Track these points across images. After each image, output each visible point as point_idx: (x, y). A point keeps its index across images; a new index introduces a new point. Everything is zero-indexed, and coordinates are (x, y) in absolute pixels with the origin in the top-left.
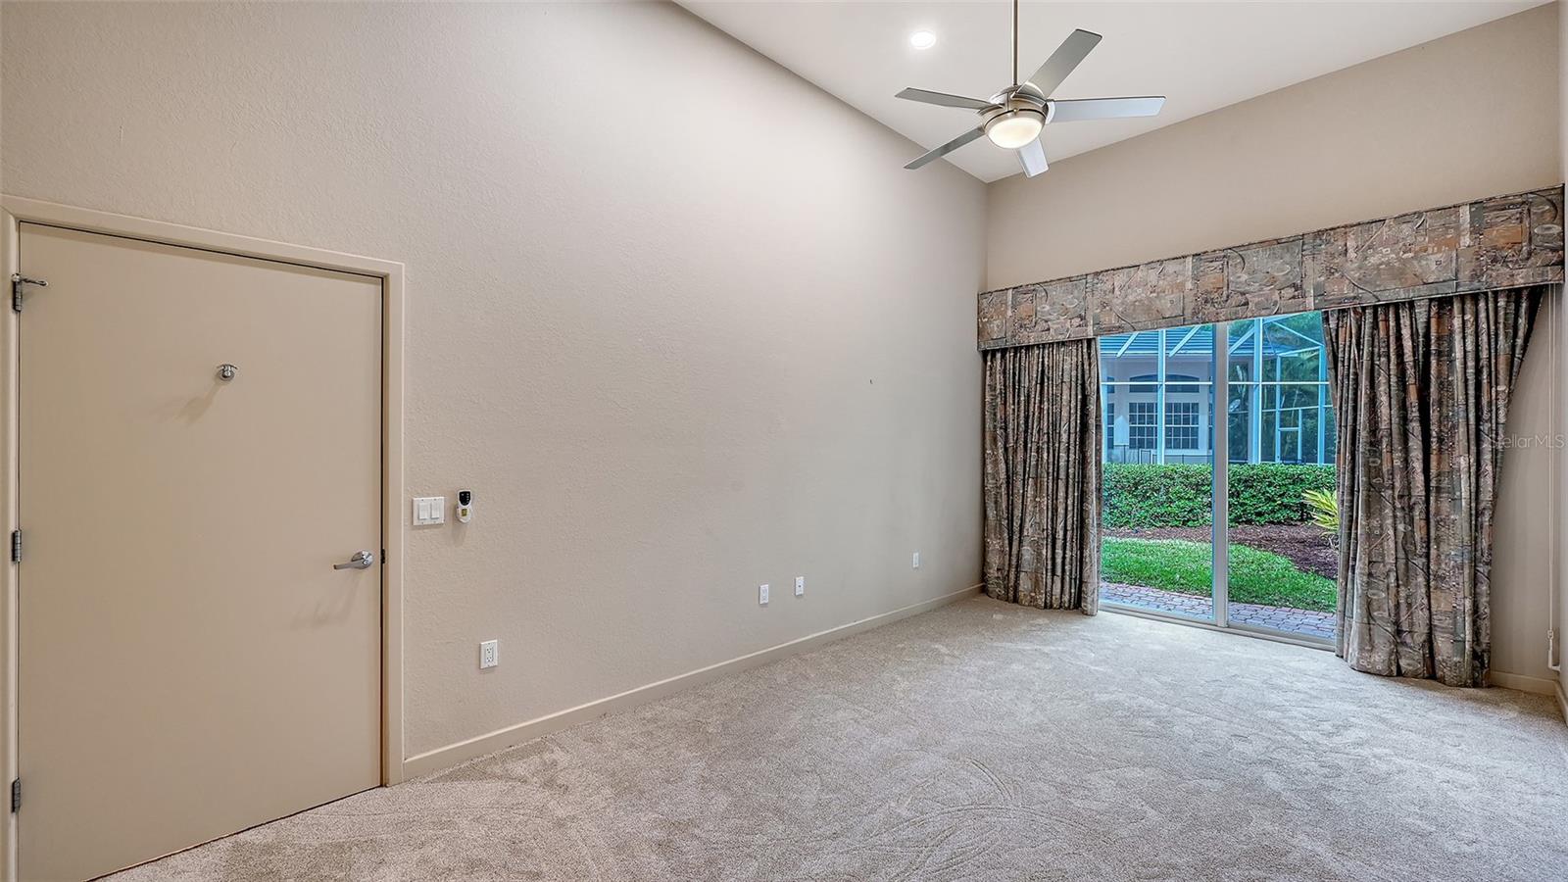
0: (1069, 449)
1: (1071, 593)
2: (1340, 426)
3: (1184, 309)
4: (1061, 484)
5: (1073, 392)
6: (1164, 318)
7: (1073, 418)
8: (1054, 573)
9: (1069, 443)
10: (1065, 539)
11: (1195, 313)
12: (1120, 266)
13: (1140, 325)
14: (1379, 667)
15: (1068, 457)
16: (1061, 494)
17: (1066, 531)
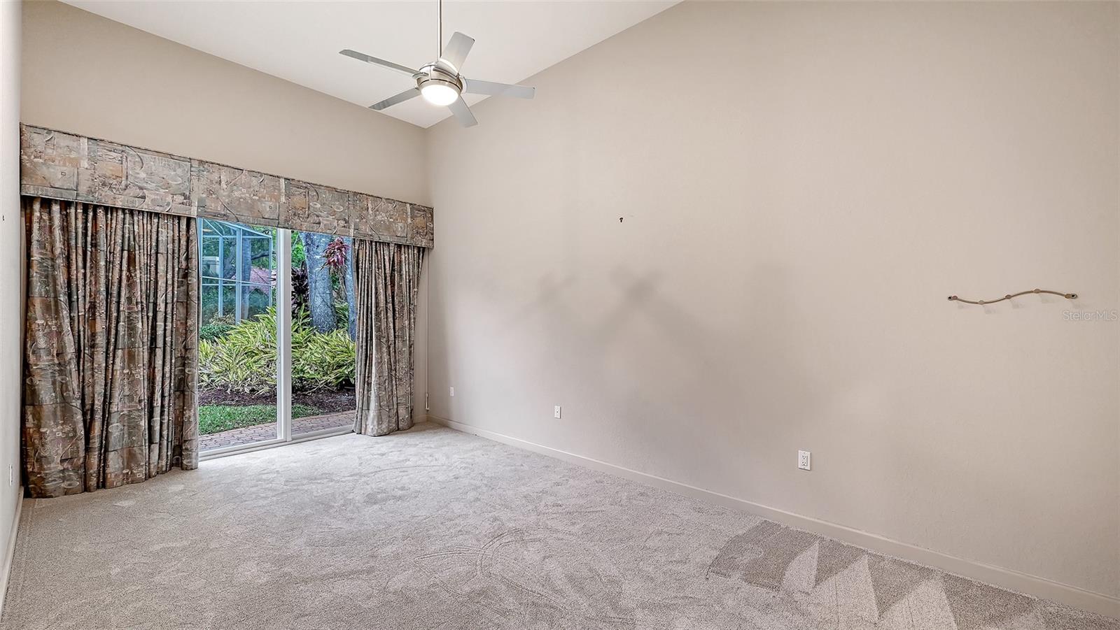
0: (166, 318)
1: (167, 455)
2: (360, 304)
3: (279, 215)
4: (159, 352)
5: (170, 264)
6: (263, 218)
7: (170, 289)
8: (151, 442)
9: (166, 313)
10: (163, 406)
11: (286, 221)
12: (225, 164)
13: (243, 218)
14: (385, 431)
15: (165, 326)
16: (159, 362)
17: (163, 396)
